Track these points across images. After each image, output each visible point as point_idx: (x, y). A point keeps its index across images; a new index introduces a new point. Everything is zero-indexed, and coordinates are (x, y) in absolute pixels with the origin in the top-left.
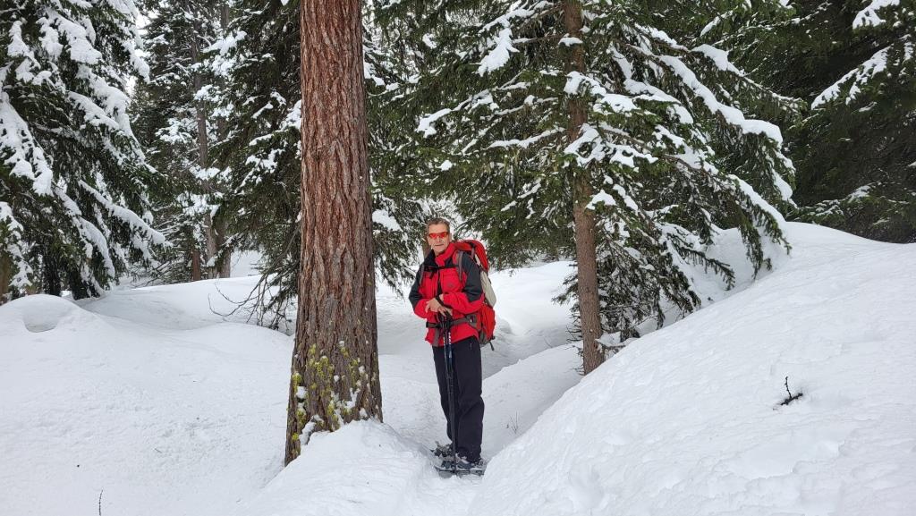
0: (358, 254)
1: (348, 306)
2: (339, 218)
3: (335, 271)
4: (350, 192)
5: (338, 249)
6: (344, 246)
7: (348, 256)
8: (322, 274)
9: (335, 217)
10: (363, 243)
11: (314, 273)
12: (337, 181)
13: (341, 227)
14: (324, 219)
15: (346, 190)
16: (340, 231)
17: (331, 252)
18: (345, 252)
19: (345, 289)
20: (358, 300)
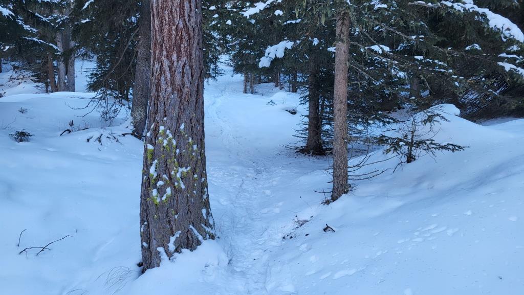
0: (194, 67)
1: (186, 103)
2: (181, 39)
3: (178, 77)
4: (189, 20)
5: (180, 62)
6: (184, 59)
7: (187, 67)
8: (169, 79)
9: (178, 38)
10: (197, 58)
11: (162, 78)
12: (180, 10)
13: (182, 45)
14: (170, 38)
15: (186, 18)
16: (182, 49)
17: (175, 64)
18: (185, 64)
19: (185, 91)
20: (194, 99)
